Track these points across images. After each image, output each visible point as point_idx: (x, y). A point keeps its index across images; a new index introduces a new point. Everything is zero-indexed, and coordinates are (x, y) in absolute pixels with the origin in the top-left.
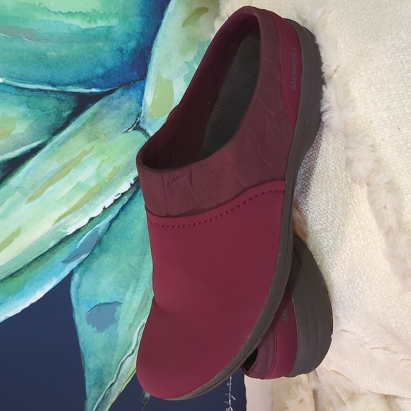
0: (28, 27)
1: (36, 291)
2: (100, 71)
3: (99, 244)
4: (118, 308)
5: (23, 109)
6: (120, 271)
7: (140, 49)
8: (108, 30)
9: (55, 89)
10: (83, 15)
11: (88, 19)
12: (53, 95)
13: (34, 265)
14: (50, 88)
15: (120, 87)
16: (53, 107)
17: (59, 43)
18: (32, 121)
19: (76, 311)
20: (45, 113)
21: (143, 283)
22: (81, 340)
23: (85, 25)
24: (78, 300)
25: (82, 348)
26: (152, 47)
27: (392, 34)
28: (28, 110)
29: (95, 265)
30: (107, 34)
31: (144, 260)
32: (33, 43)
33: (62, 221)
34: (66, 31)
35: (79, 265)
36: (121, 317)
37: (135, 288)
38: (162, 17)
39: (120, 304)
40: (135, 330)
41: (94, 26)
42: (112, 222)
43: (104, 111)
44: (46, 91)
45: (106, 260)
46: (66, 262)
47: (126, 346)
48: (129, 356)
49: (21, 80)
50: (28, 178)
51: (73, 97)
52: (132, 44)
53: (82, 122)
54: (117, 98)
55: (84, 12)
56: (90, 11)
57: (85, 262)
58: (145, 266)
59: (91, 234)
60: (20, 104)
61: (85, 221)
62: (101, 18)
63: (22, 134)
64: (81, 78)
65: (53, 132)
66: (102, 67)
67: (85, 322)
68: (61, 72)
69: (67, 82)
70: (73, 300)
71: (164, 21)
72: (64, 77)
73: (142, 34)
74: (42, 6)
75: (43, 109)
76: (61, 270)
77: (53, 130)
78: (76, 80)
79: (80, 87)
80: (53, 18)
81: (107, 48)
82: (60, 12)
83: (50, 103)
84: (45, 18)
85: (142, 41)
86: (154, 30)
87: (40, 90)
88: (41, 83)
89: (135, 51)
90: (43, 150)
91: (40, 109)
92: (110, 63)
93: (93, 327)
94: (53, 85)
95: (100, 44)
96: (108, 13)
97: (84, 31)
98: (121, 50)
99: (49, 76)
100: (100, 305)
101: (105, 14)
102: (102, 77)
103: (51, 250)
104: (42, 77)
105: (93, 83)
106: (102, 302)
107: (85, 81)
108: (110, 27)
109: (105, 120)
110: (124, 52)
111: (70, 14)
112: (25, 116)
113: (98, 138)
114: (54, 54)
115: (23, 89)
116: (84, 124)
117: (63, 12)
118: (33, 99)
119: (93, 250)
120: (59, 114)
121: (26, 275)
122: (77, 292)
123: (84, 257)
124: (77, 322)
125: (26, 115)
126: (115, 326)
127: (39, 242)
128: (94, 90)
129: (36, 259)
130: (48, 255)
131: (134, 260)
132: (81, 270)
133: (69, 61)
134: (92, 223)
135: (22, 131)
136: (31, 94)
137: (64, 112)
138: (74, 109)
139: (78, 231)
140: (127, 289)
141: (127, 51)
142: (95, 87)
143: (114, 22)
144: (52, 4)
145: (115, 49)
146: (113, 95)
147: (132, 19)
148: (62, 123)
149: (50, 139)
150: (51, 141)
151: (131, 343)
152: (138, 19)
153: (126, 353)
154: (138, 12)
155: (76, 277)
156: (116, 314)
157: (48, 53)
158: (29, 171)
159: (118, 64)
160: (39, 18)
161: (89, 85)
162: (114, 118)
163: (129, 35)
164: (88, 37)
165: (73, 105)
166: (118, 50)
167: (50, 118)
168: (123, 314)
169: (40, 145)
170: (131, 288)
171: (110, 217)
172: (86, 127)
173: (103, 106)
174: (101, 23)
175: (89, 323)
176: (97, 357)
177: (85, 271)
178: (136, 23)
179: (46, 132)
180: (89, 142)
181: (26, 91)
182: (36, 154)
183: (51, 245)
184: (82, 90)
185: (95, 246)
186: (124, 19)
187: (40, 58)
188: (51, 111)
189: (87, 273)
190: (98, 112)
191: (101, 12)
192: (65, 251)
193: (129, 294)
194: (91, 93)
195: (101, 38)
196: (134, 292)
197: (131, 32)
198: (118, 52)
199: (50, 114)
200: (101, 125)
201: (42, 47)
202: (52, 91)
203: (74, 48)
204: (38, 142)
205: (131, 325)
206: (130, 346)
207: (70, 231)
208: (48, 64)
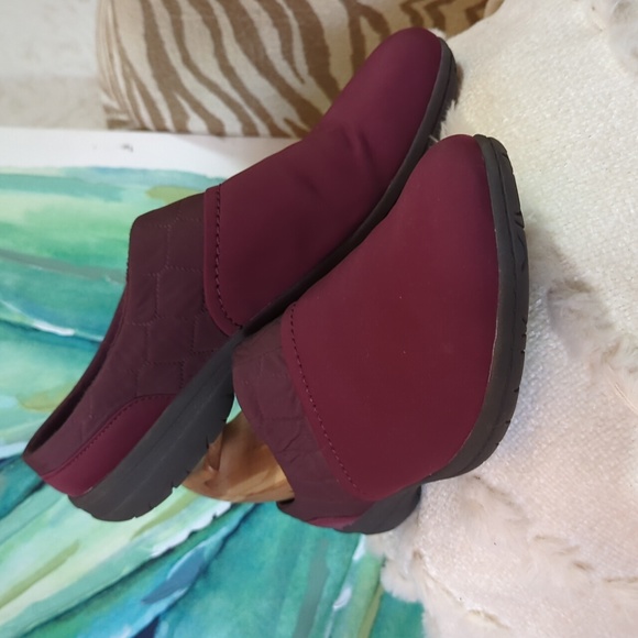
3: (203, 575)
6: (239, 623)
13: (96, 602)
29: (196, 610)
33: (146, 533)
35: (171, 608)
42: (226, 539)
45: (215, 603)
46: (150, 600)
57: (180, 604)
58: (283, 617)
59: (191, 559)
61: (182, 536)
76: (139, 615)
103: (126, 580)
119: (193, 584)
121: (81, 618)
123: (177, 594)
127: (106, 566)
129: (98, 593)
130: (119, 588)
131: (264, 605)
132: (172, 616)
134: (194, 539)
139: (170, 552)
155: (163, 628)
171: (224, 531)
177: (179, 620)
183: (127, 570)
185: (198, 577)
189: (182, 624)
192: (148, 583)
207: (157, 551)
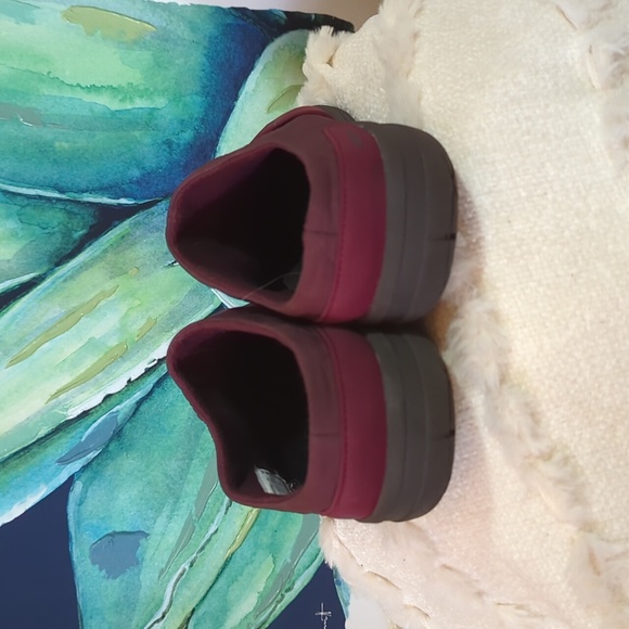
0: (28, 105)
1: (13, 504)
2: (136, 173)
3: (117, 437)
4: (142, 541)
5: (12, 224)
6: (149, 483)
7: (198, 143)
8: (150, 114)
9: (64, 196)
10: (114, 90)
11: (120, 97)
12: (59, 206)
13: (13, 463)
14: (56, 195)
15: (165, 197)
16: (59, 223)
17: (74, 129)
18: (24, 242)
19: (74, 541)
20: (47, 231)
21: (185, 504)
22: (80, 589)
23: (115, 105)
24: (78, 523)
25: (80, 601)
26: (218, 140)
27: (504, 77)
28: (20, 225)
29: (109, 471)
30: (148, 120)
31: (189, 467)
32: (35, 129)
33: (62, 397)
34: (86, 112)
35: (84, 468)
36: (147, 556)
37: (173, 511)
38: (236, 98)
39: (146, 535)
40: (168, 581)
41: (129, 107)
42: (140, 403)
43: (138, 233)
44: (49, 199)
45: (128, 463)
46: (64, 461)
47: (153, 605)
48: (158, 621)
49: (13, 182)
50: (13, 327)
51: (91, 210)
52: (188, 136)
53: (103, 248)
54: (159, 214)
55: (114, 86)
56: (124, 85)
57: (94, 463)
58: (190, 477)
59: (105, 421)
60: (8, 216)
61: (98, 399)
62: (141, 97)
63: (9, 261)
64: (106, 181)
65: (56, 260)
66: (138, 167)
67: (89, 561)
68: (75, 172)
69: (83, 186)
70: (71, 524)
71: (239, 104)
72: (78, 180)
73: (203, 120)
74: (51, 76)
75: (44, 226)
76: (55, 475)
77: (57, 257)
78: (97, 185)
79: (103, 195)
80: (68, 94)
81: (147, 140)
82: (79, 85)
83: (55, 217)
84: (55, 93)
85: (203, 131)
86: (222, 116)
87: (41, 197)
88: (42, 187)
89: (191, 146)
90: (39, 287)
91: (38, 225)
92: (151, 162)
93: (101, 570)
94: (62, 191)
95: (137, 134)
96: (152, 89)
97: (114, 113)
98: (169, 143)
99: (56, 177)
100: (114, 534)
101: (147, 89)
102: (138, 182)
103: (41, 442)
104: (45, 177)
105: (123, 190)
106: (117, 530)
107: (111, 187)
108: (154, 109)
109: (138, 246)
110: (174, 146)
111: (93, 89)
112: (14, 235)
113: (127, 273)
114: (66, 145)
115: (15, 194)
116: (105, 251)
117: (83, 86)
118: (29, 210)
119: (107, 446)
120: (67, 234)
122: (79, 511)
123: (92, 455)
124: (74, 559)
125: (17, 234)
126: (136, 570)
127: (22, 428)
128: (123, 201)
129: (15, 454)
130: (35, 449)
131: (173, 466)
132: (86, 476)
133: (87, 156)
134: (109, 402)
135: (9, 257)
136: (26, 202)
137: (76, 231)
138: (91, 227)
139: (85, 414)
140: (159, 511)
141: (178, 145)
142: (125, 197)
143: (160, 102)
144: (67, 73)
145: (160, 142)
146: (153, 209)
147: (188, 99)
148: (71, 247)
149: (51, 271)
150: (52, 274)
151: (162, 601)
152: (199, 99)
153: (152, 616)
154: (199, 89)
155: (78, 487)
156: (139, 552)
157: (57, 144)
158: (15, 317)
159: (164, 164)
160: (46, 93)
161: (116, 194)
162: (152, 243)
163: (182, 122)
164: (118, 122)
165: (91, 221)
166: (164, 143)
167: (53, 239)
168: (150, 552)
169: (34, 278)
170: (166, 511)
171: (138, 395)
172: (109, 255)
173: (137, 224)
174: (140, 103)
175: (93, 563)
176: (104, 619)
177: (93, 478)
178: (195, 105)
179: (46, 259)
180: (111, 278)
181: (19, 198)
182: (28, 293)
183: (42, 433)
184: (106, 200)
185: (111, 440)
186: (176, 98)
187: (44, 151)
188: (57, 229)
189: (96, 482)
190: (129, 234)
191: (142, 88)
192: (63, 445)
193: (162, 520)
194: (119, 204)
195: (138, 124)
196: (170, 518)
197: (186, 117)
198: (164, 147)
199: (54, 233)
200: (131, 254)
201: (47, 134)
202: (58, 200)
203: (97, 138)
204: (32, 275)
205: (162, 571)
206: (159, 606)
207: (73, 413)
208: (54, 160)
